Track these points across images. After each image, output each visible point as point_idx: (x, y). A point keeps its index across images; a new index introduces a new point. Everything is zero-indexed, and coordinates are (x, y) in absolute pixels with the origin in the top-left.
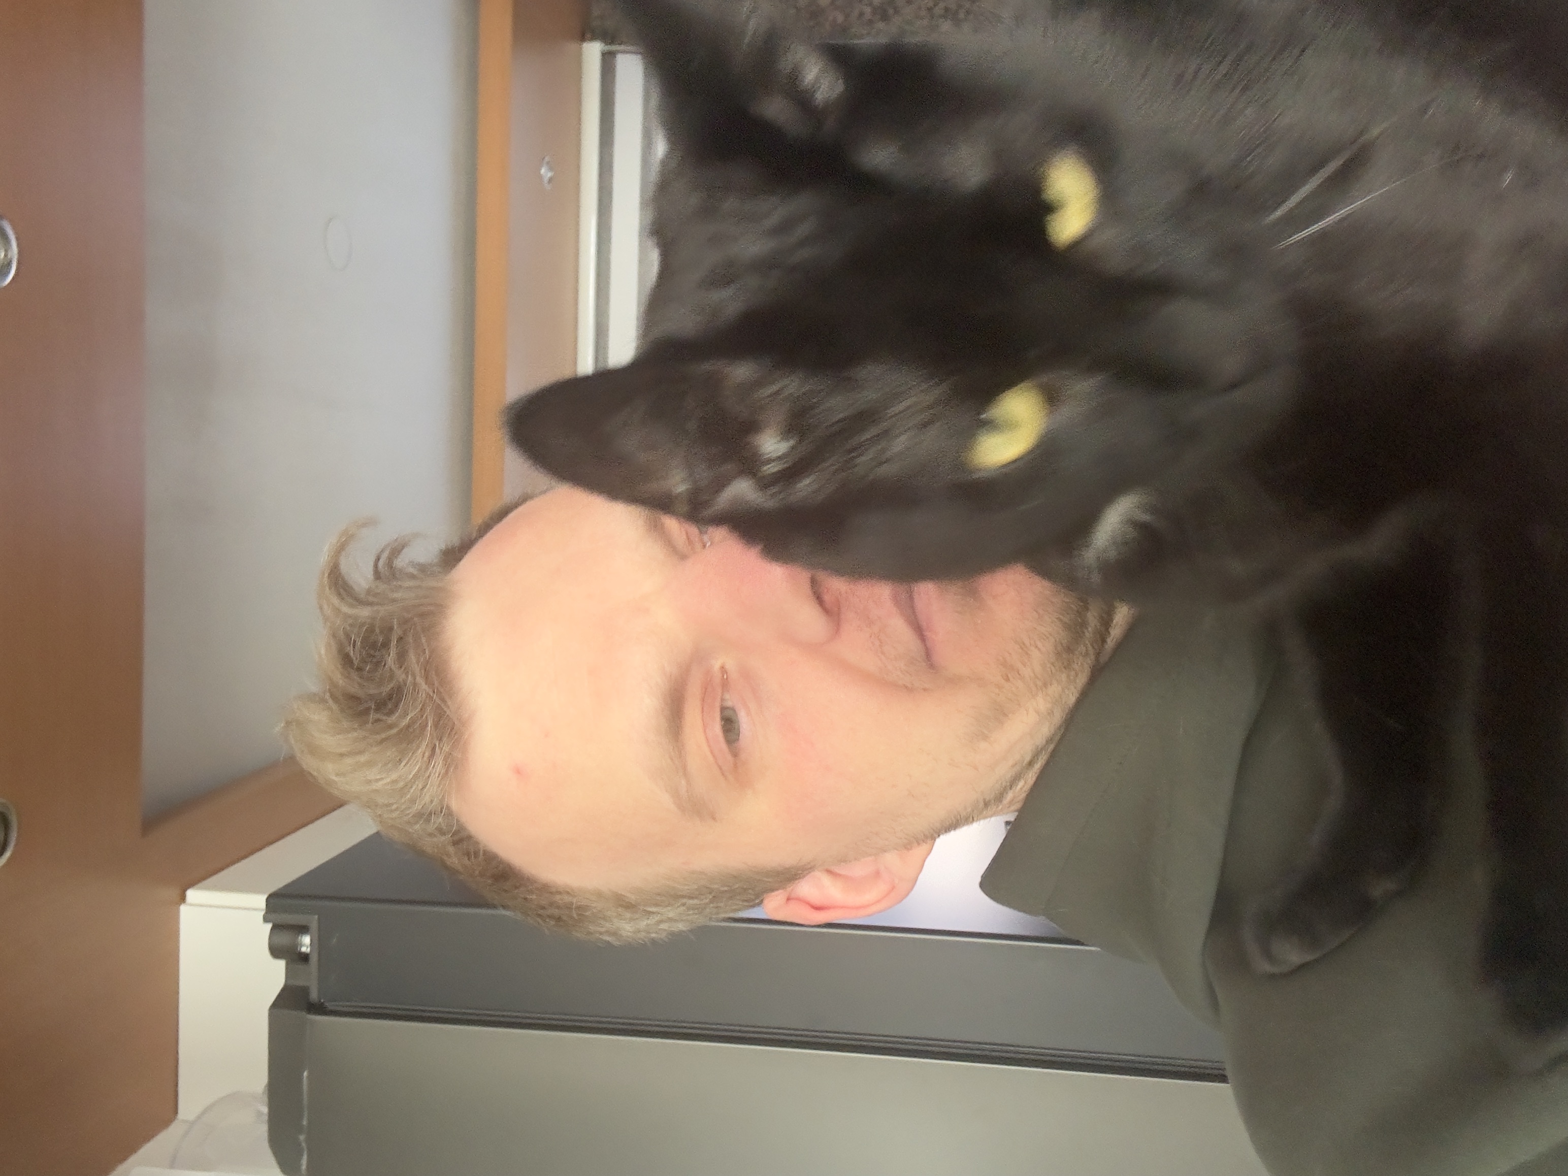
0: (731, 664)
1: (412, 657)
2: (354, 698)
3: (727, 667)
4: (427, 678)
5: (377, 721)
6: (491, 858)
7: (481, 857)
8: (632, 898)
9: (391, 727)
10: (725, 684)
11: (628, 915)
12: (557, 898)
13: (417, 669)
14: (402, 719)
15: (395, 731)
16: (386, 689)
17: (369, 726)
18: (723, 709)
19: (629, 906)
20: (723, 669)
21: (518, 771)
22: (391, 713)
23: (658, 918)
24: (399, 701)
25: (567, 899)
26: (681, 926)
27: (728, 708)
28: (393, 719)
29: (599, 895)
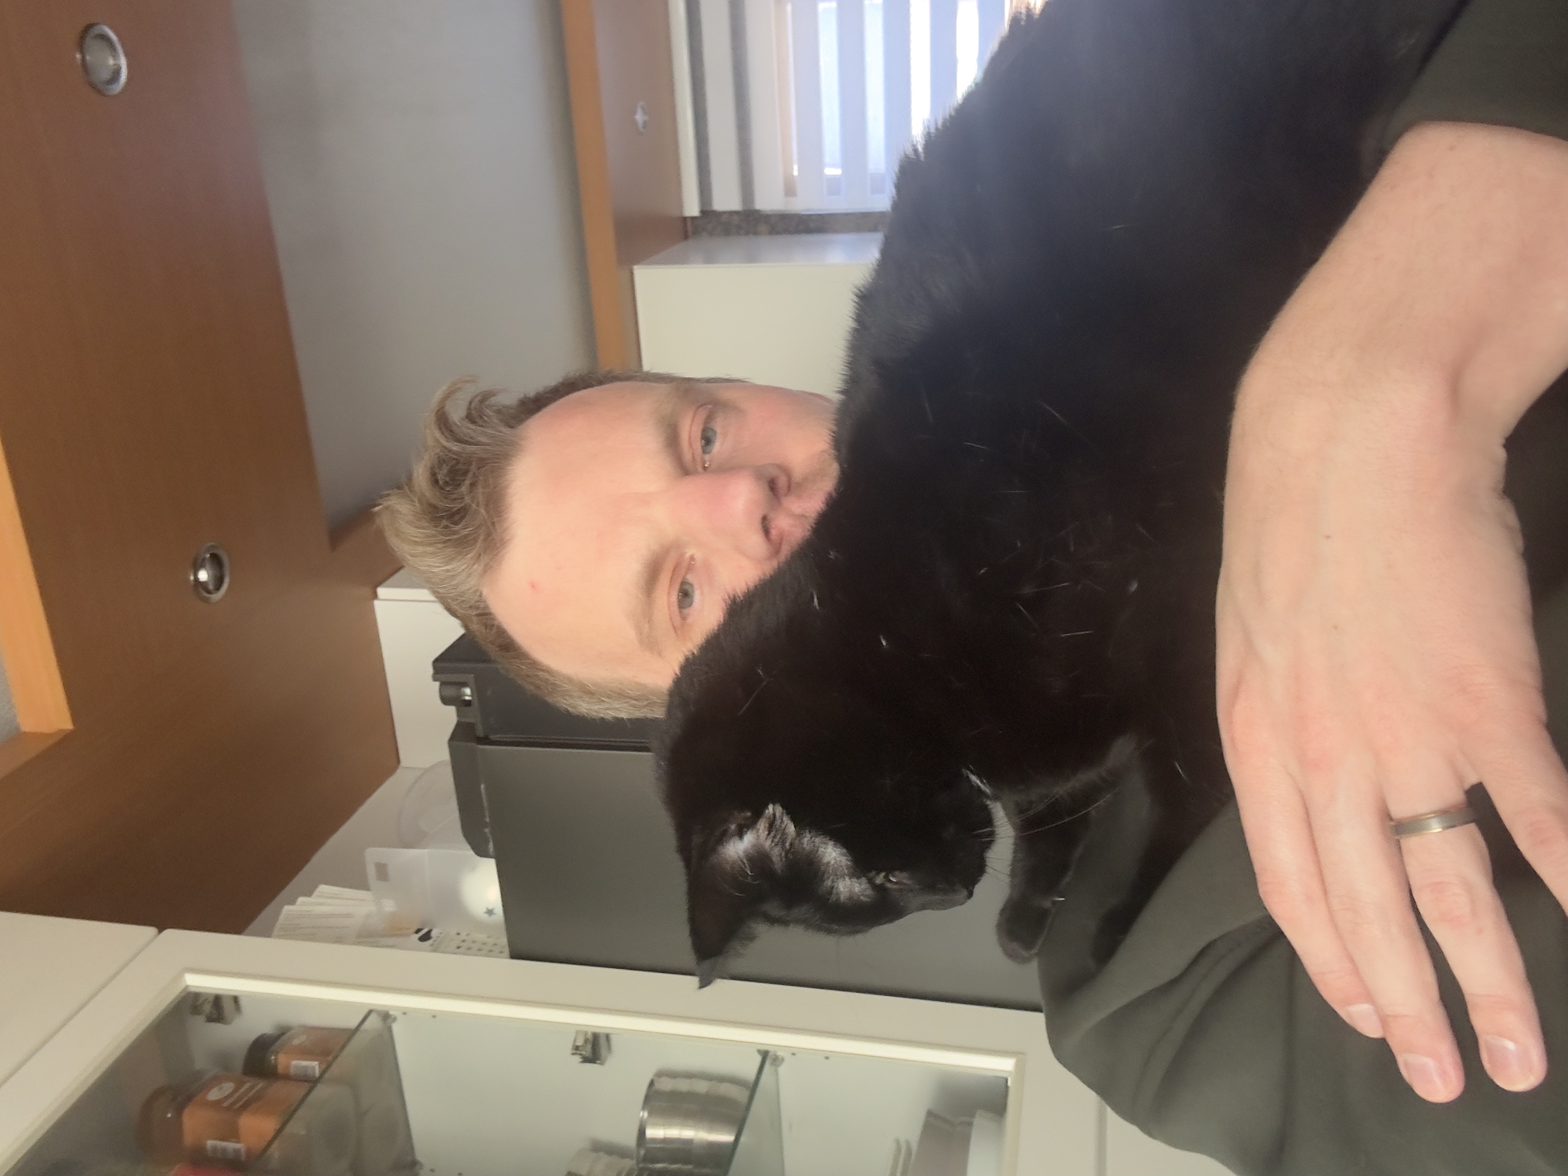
0: (698, 556)
1: (480, 489)
2: (435, 507)
3: (696, 557)
4: (487, 505)
5: (446, 527)
6: (501, 632)
7: (494, 630)
8: (593, 688)
9: (455, 533)
10: (690, 568)
11: (587, 699)
12: (540, 673)
13: (481, 498)
14: (462, 530)
15: (456, 537)
16: (457, 506)
17: (439, 529)
18: (684, 583)
19: (590, 693)
20: (692, 558)
21: (533, 586)
22: (456, 523)
23: (607, 706)
24: (463, 517)
25: (546, 676)
26: (624, 715)
27: (688, 583)
28: (457, 528)
29: (570, 680)
